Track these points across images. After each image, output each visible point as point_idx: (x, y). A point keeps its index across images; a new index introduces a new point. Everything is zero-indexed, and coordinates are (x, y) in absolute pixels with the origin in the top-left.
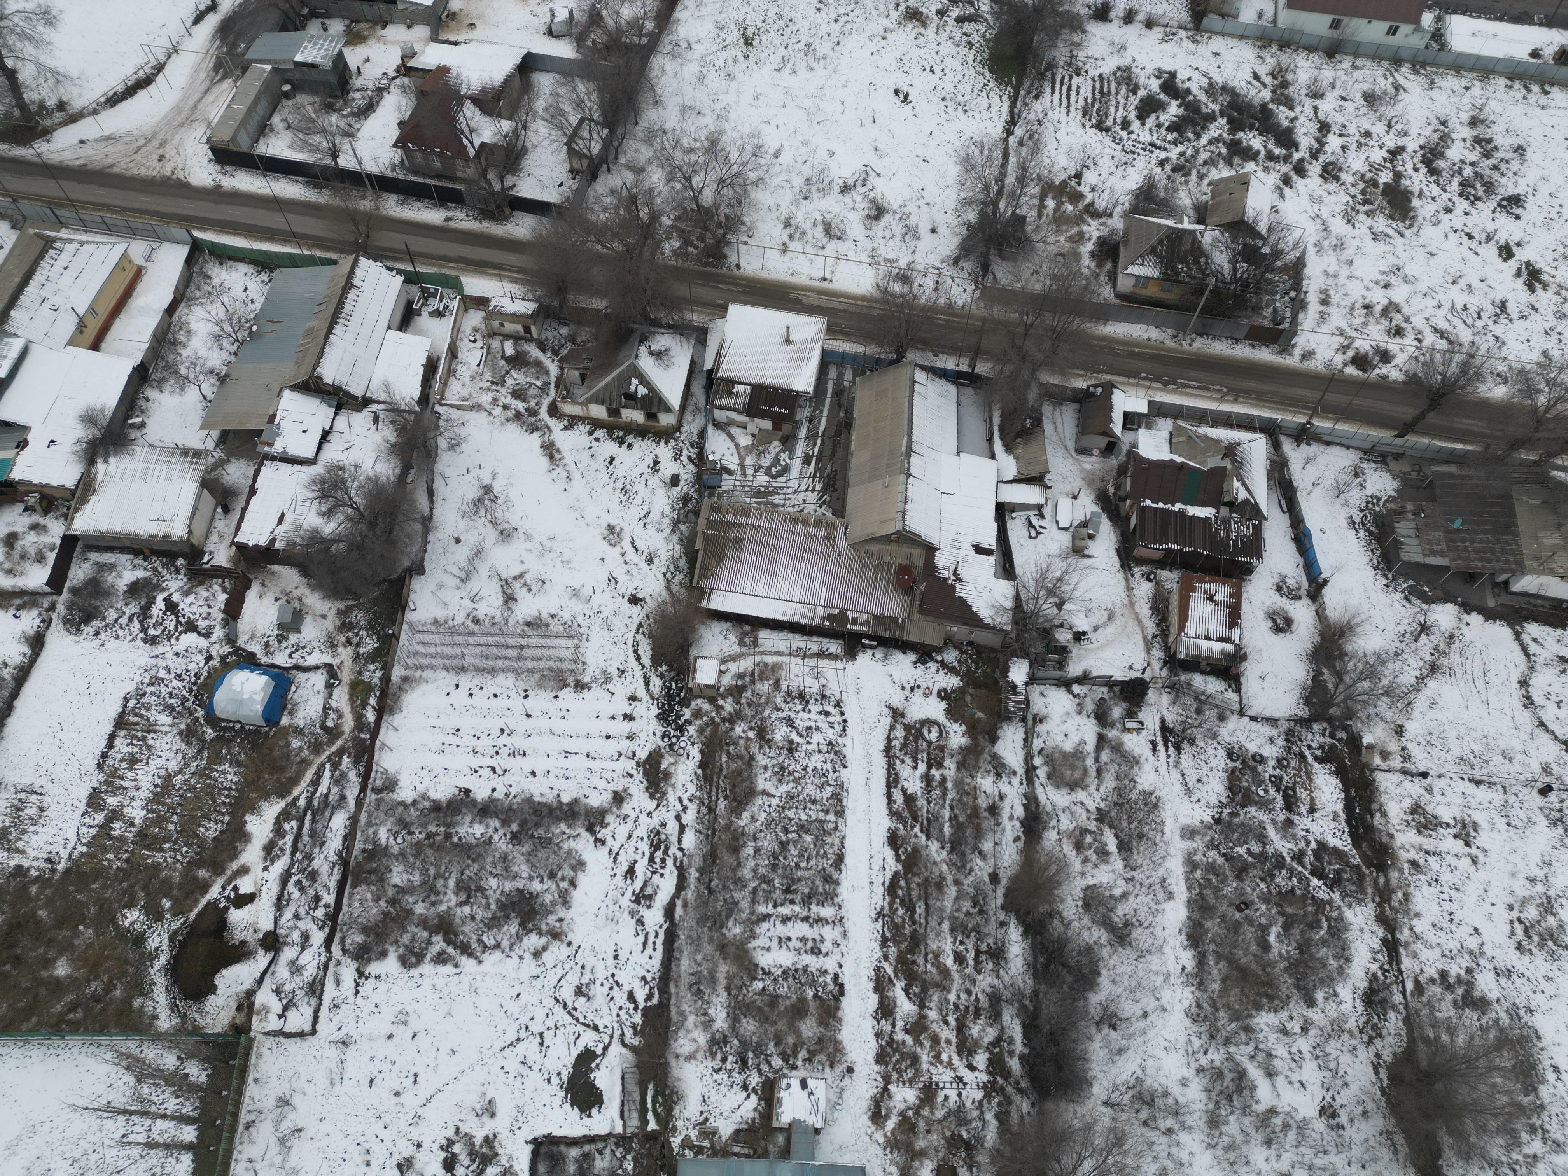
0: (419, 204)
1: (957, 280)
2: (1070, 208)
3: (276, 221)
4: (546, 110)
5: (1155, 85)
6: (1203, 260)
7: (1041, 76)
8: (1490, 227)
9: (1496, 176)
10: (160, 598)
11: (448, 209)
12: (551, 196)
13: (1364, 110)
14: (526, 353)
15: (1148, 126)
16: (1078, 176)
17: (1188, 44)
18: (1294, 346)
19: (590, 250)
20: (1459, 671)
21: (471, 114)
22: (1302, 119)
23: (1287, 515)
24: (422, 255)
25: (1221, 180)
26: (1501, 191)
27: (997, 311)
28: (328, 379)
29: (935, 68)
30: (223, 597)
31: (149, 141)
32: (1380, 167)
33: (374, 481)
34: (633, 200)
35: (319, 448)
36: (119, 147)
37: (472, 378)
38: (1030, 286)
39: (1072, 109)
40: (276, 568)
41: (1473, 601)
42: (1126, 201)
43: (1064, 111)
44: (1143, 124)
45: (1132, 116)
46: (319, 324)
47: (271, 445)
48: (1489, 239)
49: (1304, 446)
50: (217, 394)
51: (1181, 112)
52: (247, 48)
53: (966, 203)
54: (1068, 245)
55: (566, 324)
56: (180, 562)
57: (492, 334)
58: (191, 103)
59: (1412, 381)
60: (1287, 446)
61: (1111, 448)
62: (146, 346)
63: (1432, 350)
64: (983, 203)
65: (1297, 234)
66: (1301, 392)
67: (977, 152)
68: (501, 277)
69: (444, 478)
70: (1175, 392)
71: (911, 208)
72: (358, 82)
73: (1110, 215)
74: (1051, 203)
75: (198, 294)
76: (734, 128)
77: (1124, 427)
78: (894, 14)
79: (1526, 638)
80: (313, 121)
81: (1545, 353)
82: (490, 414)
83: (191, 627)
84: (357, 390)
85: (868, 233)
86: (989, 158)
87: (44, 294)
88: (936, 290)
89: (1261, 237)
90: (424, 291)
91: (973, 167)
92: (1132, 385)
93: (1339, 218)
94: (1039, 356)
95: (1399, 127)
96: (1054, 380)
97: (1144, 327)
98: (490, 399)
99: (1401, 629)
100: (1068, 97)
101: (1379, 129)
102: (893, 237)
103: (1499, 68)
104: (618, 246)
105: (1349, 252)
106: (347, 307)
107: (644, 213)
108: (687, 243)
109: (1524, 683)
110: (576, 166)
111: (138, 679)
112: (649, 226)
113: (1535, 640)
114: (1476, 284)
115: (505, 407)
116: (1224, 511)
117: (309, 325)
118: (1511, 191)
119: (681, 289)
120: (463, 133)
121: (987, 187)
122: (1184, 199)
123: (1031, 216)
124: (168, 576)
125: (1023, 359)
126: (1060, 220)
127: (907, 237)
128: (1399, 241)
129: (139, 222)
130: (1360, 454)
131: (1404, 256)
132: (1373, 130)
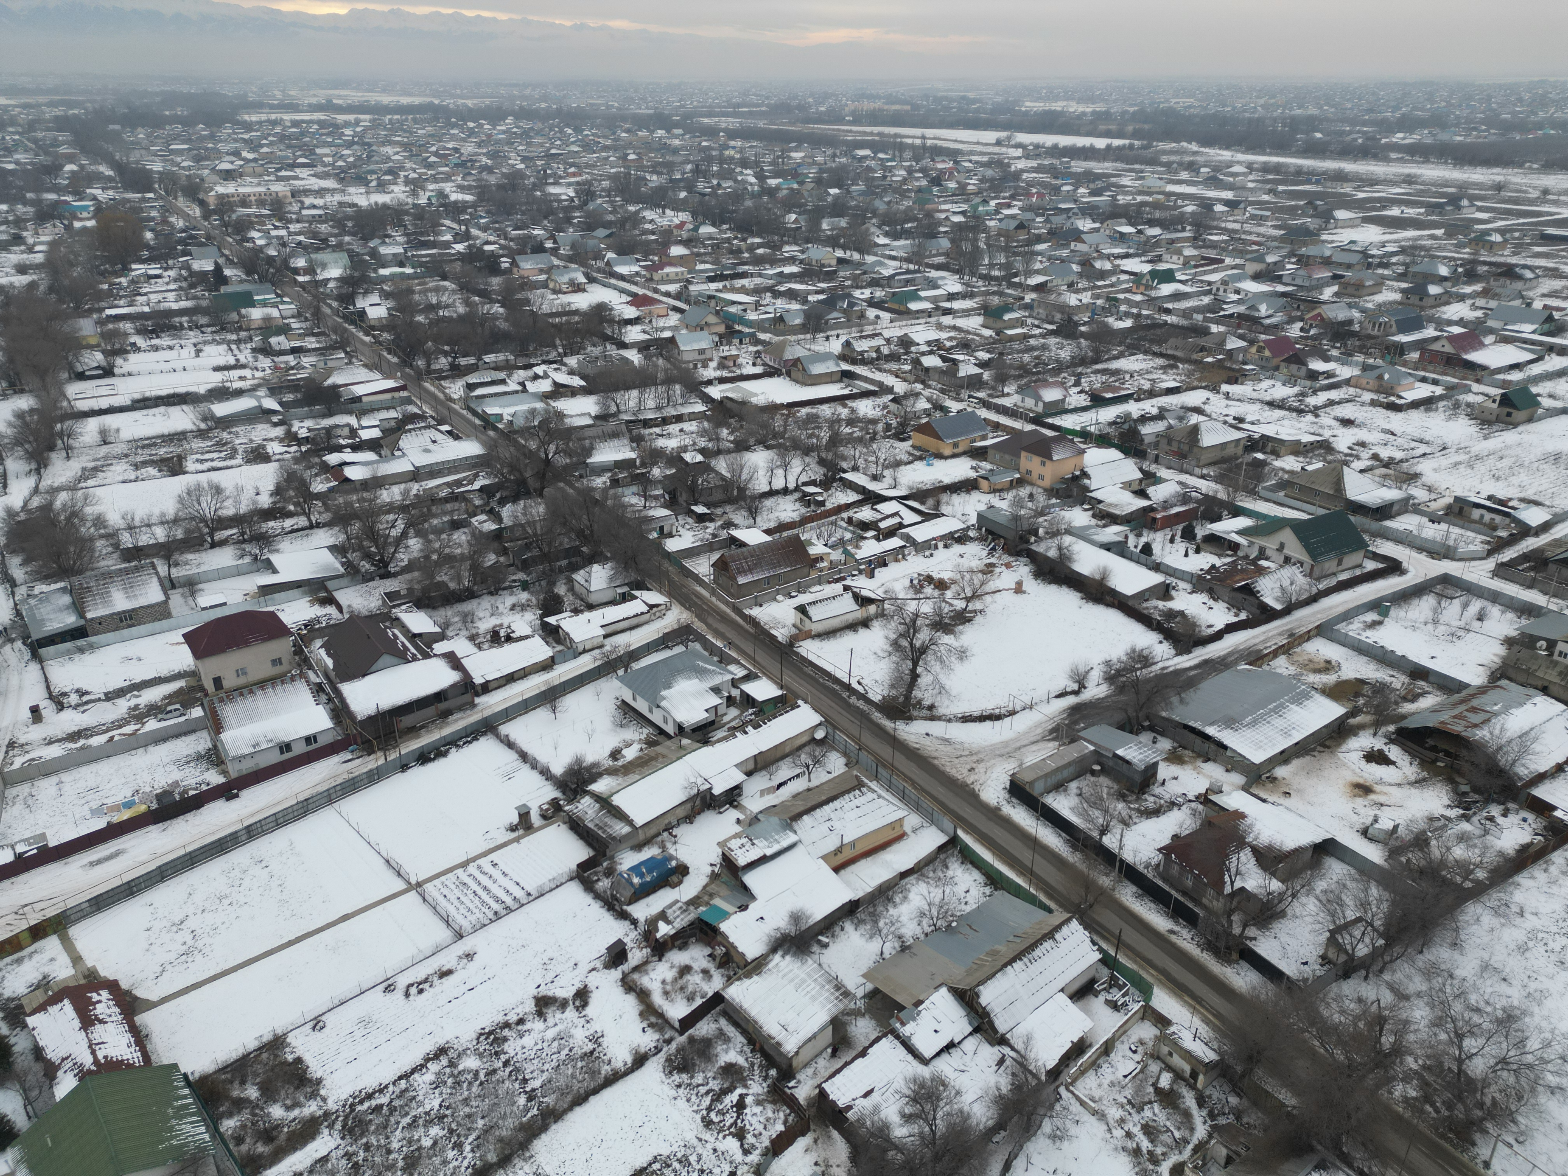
0: (1152, 905)
3: (1025, 855)
4: (1325, 892)
10: (739, 1091)
11: (1177, 923)
12: (1289, 968)
14: (1180, 1096)
19: (1305, 1041)
21: (1245, 859)
24: (1129, 947)
28: (984, 1001)
30: (780, 1127)
31: (971, 754)
33: (964, 1116)
34: (1380, 1021)
35: (938, 1054)
36: (949, 749)
37: (1112, 1084)
40: (835, 1134)
46: (1007, 952)
47: (903, 1024)
50: (893, 957)
52: (1084, 729)
55: (1239, 1095)
56: (773, 1072)
57: (1156, 1056)
58: (1018, 744)
62: (869, 890)
68: (1194, 1011)
69: (1029, 1162)
72: (1157, 790)
75: (931, 874)
76: (1547, 1018)
80: (1101, 799)
82: (1110, 1130)
83: (740, 1135)
84: (1001, 1025)
87: (832, 816)
90: (1112, 978)
98: (1118, 1117)
104: (1339, 1055)
106: (1038, 952)
107: (1387, 1040)
108: (1427, 1098)
110: (1332, 954)
111: (675, 1148)
112: (1386, 1056)
115: (1129, 1135)
117: (998, 947)
119: (1397, 1144)
120: (1229, 870)
124: (756, 1078)
129: (926, 803)
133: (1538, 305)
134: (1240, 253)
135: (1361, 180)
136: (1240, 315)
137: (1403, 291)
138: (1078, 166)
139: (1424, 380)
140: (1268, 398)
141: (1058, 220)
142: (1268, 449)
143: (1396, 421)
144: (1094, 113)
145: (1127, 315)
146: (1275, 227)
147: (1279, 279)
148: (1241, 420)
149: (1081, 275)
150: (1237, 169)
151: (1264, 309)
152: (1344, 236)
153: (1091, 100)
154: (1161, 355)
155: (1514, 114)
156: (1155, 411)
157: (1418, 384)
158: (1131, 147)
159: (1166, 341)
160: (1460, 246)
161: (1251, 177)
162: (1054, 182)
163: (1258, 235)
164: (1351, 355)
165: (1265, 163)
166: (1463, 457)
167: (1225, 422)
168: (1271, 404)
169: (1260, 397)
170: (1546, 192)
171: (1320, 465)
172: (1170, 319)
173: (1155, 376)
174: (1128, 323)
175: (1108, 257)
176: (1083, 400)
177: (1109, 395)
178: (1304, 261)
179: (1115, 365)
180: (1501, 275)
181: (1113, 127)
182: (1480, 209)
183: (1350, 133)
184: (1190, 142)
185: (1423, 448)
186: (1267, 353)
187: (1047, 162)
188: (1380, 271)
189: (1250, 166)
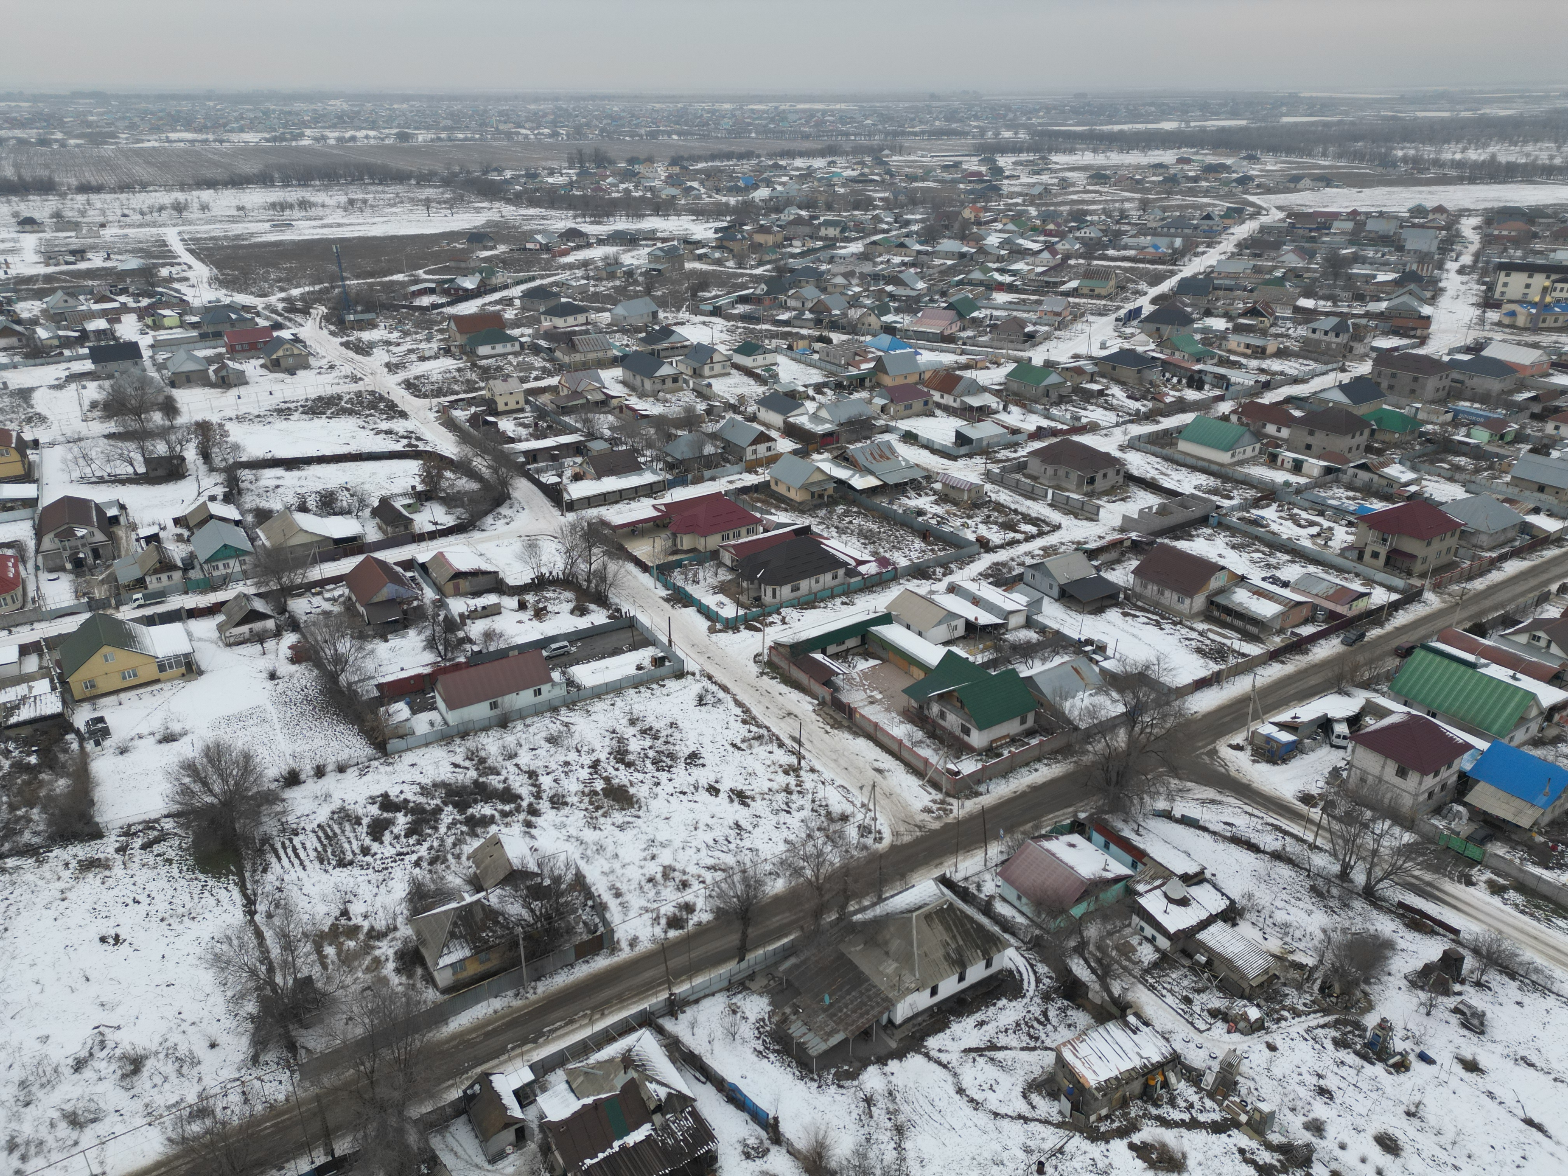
1: (266, 1078)
2: (352, 944)
5: (374, 810)
6: (501, 919)
7: (260, 852)
8: (692, 780)
9: (671, 747)
13: (553, 750)
15: (386, 843)
16: (345, 913)
17: (383, 769)
18: (618, 942)
20: (916, 1118)
22: (511, 778)
23: (709, 1084)
25: (476, 850)
26: (681, 754)
27: (328, 1080)
29: (138, 898)
32: (591, 781)
38: (350, 1036)
39: (307, 863)
41: (882, 1052)
42: (403, 910)
43: (299, 869)
44: (382, 843)
45: (368, 841)
48: (696, 788)
49: (681, 1016)
51: (409, 818)
53: (238, 999)
54: (368, 977)
59: (720, 914)
60: (669, 1024)
61: (521, 1134)
63: (716, 883)
64: (256, 989)
65: (562, 857)
66: (648, 975)
67: (225, 947)
70: (547, 1042)
71: (175, 1038)
73: (395, 929)
74: (330, 951)
77: (522, 1106)
78: (66, 874)
79: (934, 1054)
81: (786, 841)
85: (132, 1092)
86: (242, 946)
88: (246, 1101)
89: (537, 875)
91: (228, 962)
92: (506, 1061)
93: (586, 830)
94: (397, 1095)
95: (585, 748)
96: (427, 1108)
97: (485, 1003)
99: (854, 1115)
100: (297, 856)
101: (572, 756)
102: (166, 1079)
103: (624, 684)
105: (610, 849)
109: (961, 1091)
113: (940, 1051)
114: (710, 822)
116: (658, 1118)
118: (687, 752)
121: (253, 972)
122: (454, 880)
123: (316, 971)
125: (382, 1108)
126: (347, 960)
127: (185, 1070)
128: (639, 822)
130: (725, 994)
131: (649, 830)
132: (568, 759)
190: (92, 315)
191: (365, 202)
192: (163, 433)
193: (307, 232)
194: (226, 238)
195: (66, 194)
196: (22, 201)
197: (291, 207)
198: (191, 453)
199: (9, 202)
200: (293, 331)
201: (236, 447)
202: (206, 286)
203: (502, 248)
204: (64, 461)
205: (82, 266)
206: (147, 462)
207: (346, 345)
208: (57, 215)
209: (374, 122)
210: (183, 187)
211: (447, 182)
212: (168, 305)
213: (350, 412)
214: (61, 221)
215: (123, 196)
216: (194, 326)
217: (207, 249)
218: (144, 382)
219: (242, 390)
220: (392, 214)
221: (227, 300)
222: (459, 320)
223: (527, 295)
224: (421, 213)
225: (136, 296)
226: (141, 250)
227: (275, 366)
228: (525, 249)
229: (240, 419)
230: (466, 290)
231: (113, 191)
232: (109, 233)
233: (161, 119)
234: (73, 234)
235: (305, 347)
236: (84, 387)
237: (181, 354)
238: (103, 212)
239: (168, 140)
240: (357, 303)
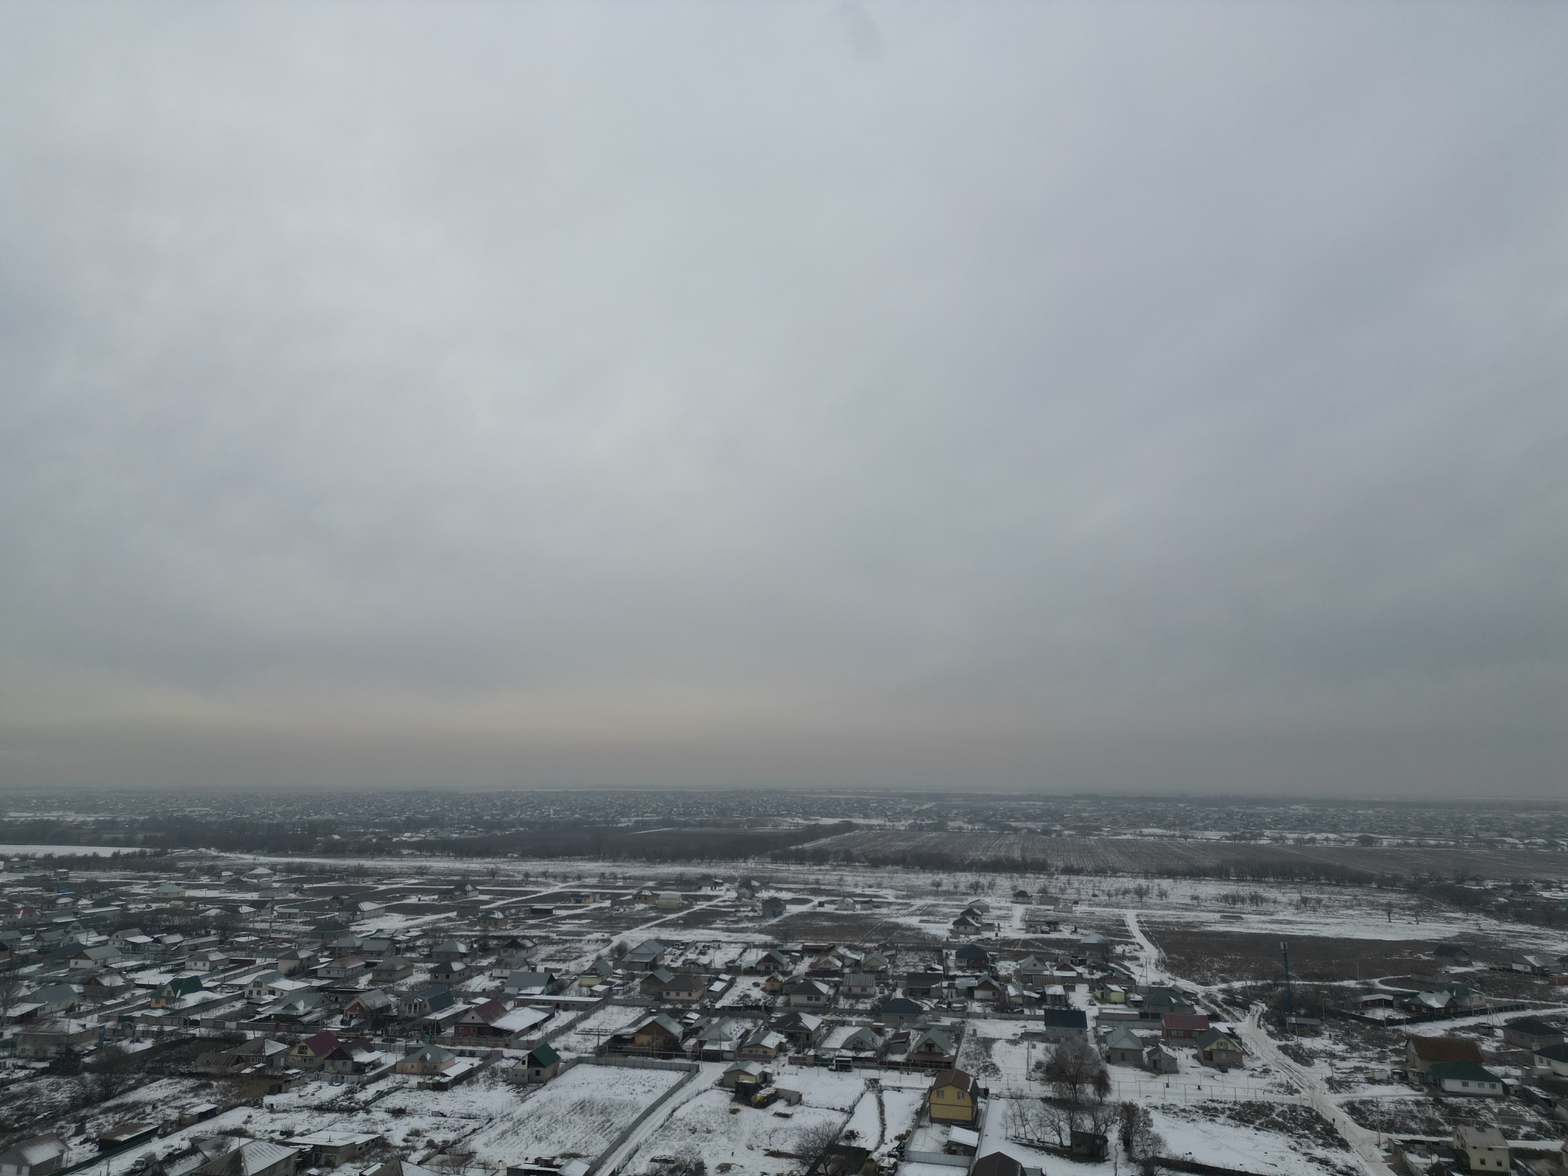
133: (540, 969)
134: (272, 952)
135: (380, 874)
136: (277, 1017)
137: (431, 971)
138: (78, 877)
139: (462, 1054)
140: (316, 1103)
141: (52, 937)
142: (322, 1162)
143: (444, 1101)
144: (97, 822)
145: (146, 1034)
146: (304, 923)
147: (314, 974)
148: (289, 1133)
149: (83, 996)
150: (260, 871)
151: (301, 1007)
152: (372, 926)
153: (94, 809)
154: (191, 1075)
155: (492, 815)
156: (186, 1145)
157: (457, 1059)
158: (142, 854)
159: (195, 1058)
160: (472, 925)
161: (276, 878)
162: (46, 895)
163: (289, 932)
164: (393, 1041)
165: (288, 864)
166: (507, 1125)
167: (272, 1140)
168: (321, 1109)
169: (307, 1103)
170: (527, 875)
171: (378, 1166)
172: (197, 1032)
173: (184, 1102)
174: (148, 1044)
175: (119, 972)
176: (89, 1151)
177: (125, 1137)
178: (336, 954)
179: (131, 1098)
180: (507, 946)
181: (121, 836)
182: (482, 892)
183: (365, 834)
184: (208, 848)
185: (472, 1124)
186: (310, 1053)
187: (37, 874)
188: (408, 955)
189: (274, 868)
190: (1053, 981)
191: (1319, 901)
192: (1093, 1108)
193: (1256, 926)
194: (1178, 924)
195: (1053, 874)
196: (1021, 877)
197: (1243, 900)
198: (1113, 1137)
199: (1011, 878)
200: (1230, 1025)
201: (1157, 1141)
202: (1153, 967)
203: (1479, 966)
204: (1005, 1116)
205: (1054, 935)
206: (1074, 1135)
207: (1284, 1049)
208: (1043, 891)
209: (1335, 826)
210: (1147, 875)
211: (1413, 888)
212: (1117, 982)
213: (1281, 1128)
214: (1045, 897)
215: (1096, 879)
216: (1137, 1004)
217: (1160, 933)
218: (1085, 1052)
219: (1172, 1079)
220: (1348, 916)
221: (1170, 984)
222: (1421, 1042)
223: (1511, 1026)
224: (1380, 918)
225: (1092, 969)
226: (1102, 927)
227: (1206, 1059)
228: (1511, 970)
229: (1166, 1109)
230: (1431, 1008)
231: (1089, 874)
232: (1080, 909)
233: (1138, 816)
234: (1052, 907)
235: (1240, 1044)
236: (1034, 1047)
237: (1121, 1031)
238: (1078, 891)
239: (1141, 834)
240: (1301, 1006)
